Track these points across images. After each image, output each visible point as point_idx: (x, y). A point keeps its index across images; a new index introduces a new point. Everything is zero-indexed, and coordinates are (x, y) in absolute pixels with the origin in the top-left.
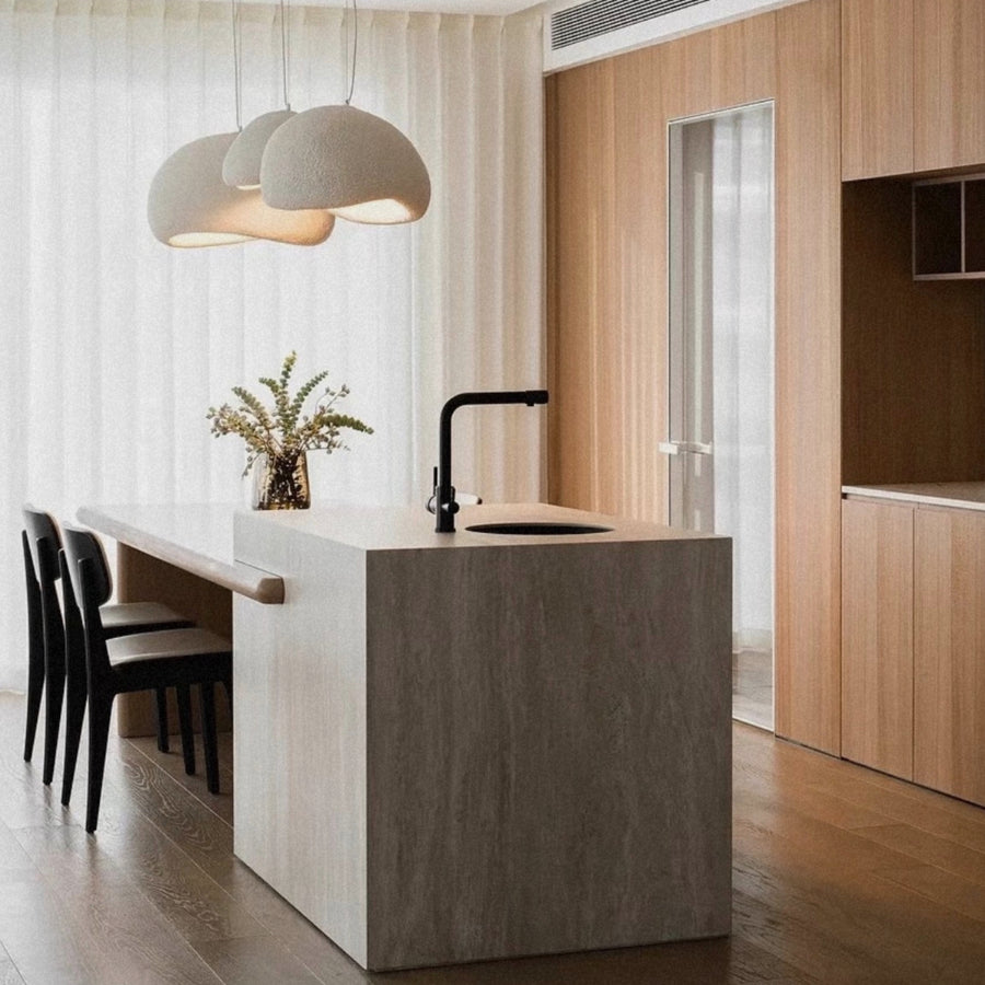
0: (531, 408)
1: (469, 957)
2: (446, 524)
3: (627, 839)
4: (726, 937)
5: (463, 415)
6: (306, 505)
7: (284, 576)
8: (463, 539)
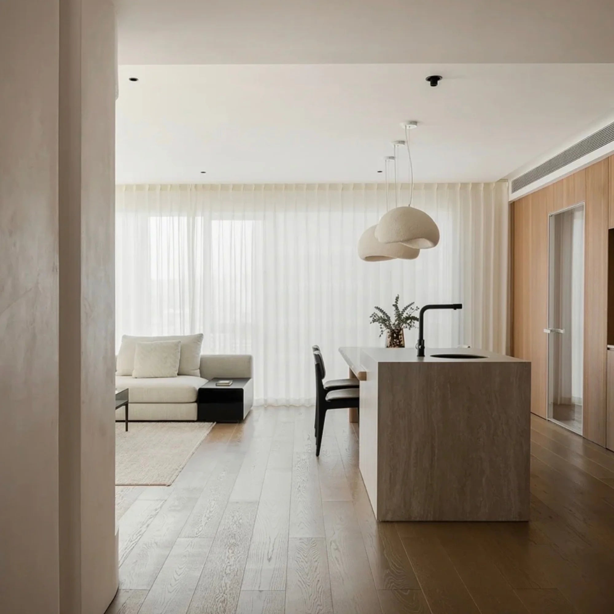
0: (455, 310)
1: (418, 519)
2: (421, 353)
3: (484, 480)
4: (527, 522)
5: (428, 312)
6: (404, 347)
7: (367, 371)
8: (428, 359)
